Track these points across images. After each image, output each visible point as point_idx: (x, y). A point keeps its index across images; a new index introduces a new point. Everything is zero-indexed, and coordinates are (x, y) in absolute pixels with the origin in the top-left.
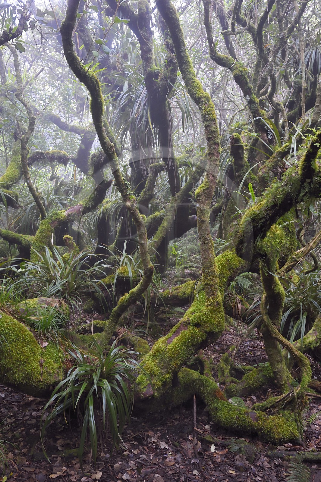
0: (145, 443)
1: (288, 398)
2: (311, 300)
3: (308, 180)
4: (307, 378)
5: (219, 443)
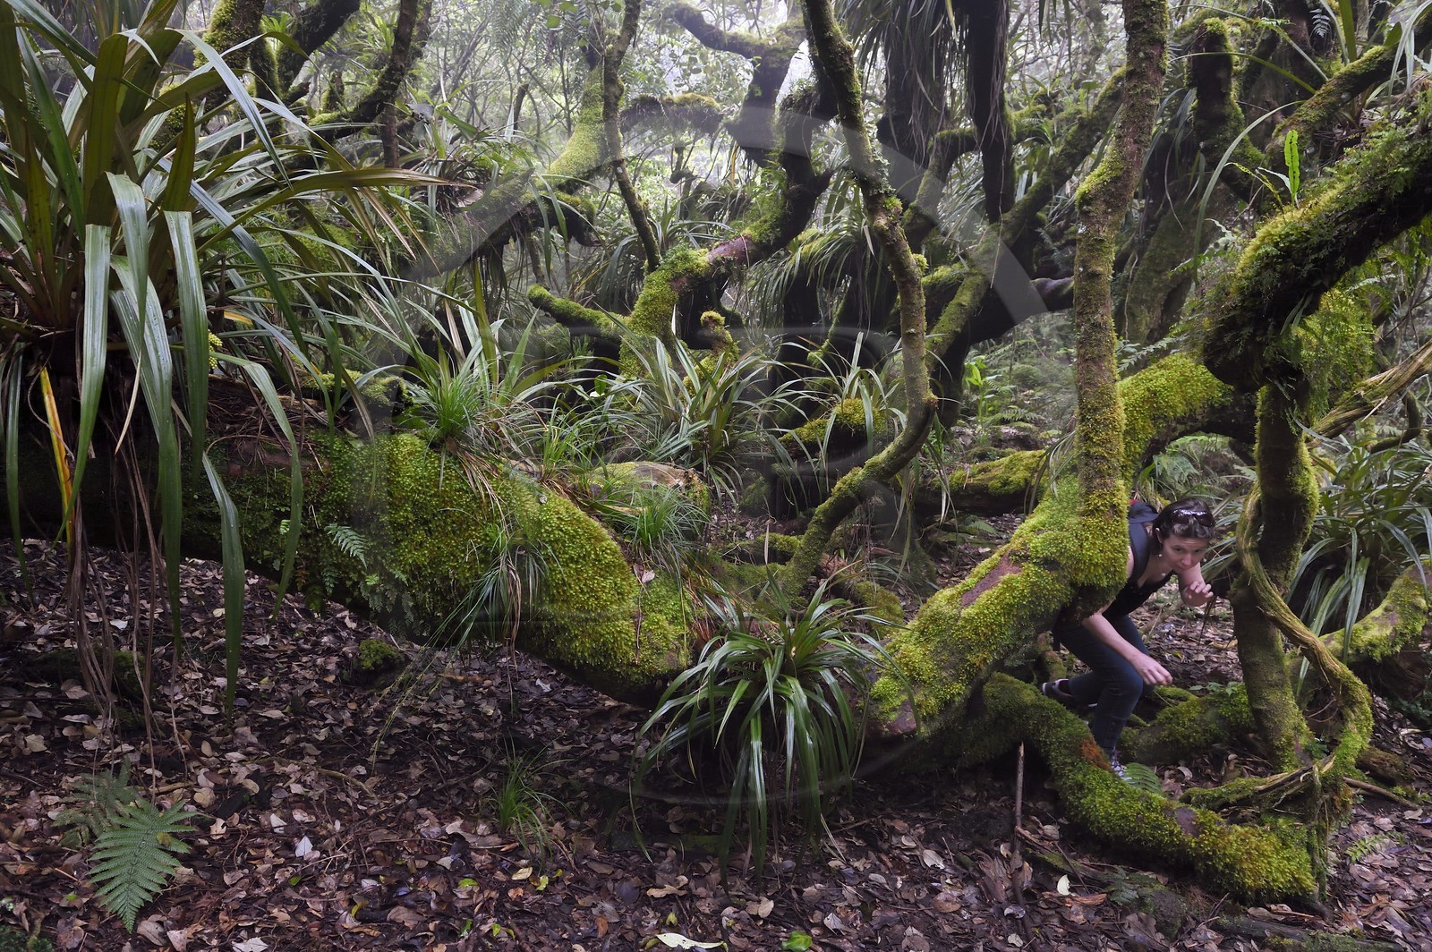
0: (886, 846)
1: (1292, 786)
2: (1387, 524)
4: (1357, 739)
5: (1081, 874)
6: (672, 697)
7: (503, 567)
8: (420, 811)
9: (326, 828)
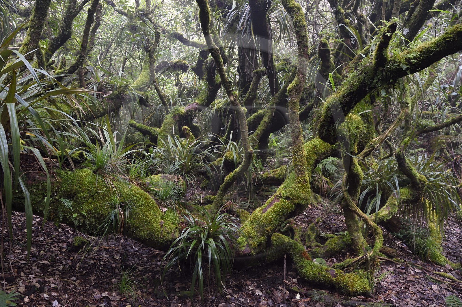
0: (244, 290)
1: (362, 260)
2: (386, 181)
3: (381, 69)
4: (379, 244)
5: (303, 293)
6: (173, 247)
7: (117, 209)
8: (94, 290)
9: (63, 297)
